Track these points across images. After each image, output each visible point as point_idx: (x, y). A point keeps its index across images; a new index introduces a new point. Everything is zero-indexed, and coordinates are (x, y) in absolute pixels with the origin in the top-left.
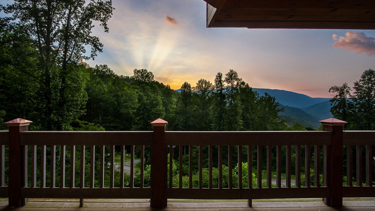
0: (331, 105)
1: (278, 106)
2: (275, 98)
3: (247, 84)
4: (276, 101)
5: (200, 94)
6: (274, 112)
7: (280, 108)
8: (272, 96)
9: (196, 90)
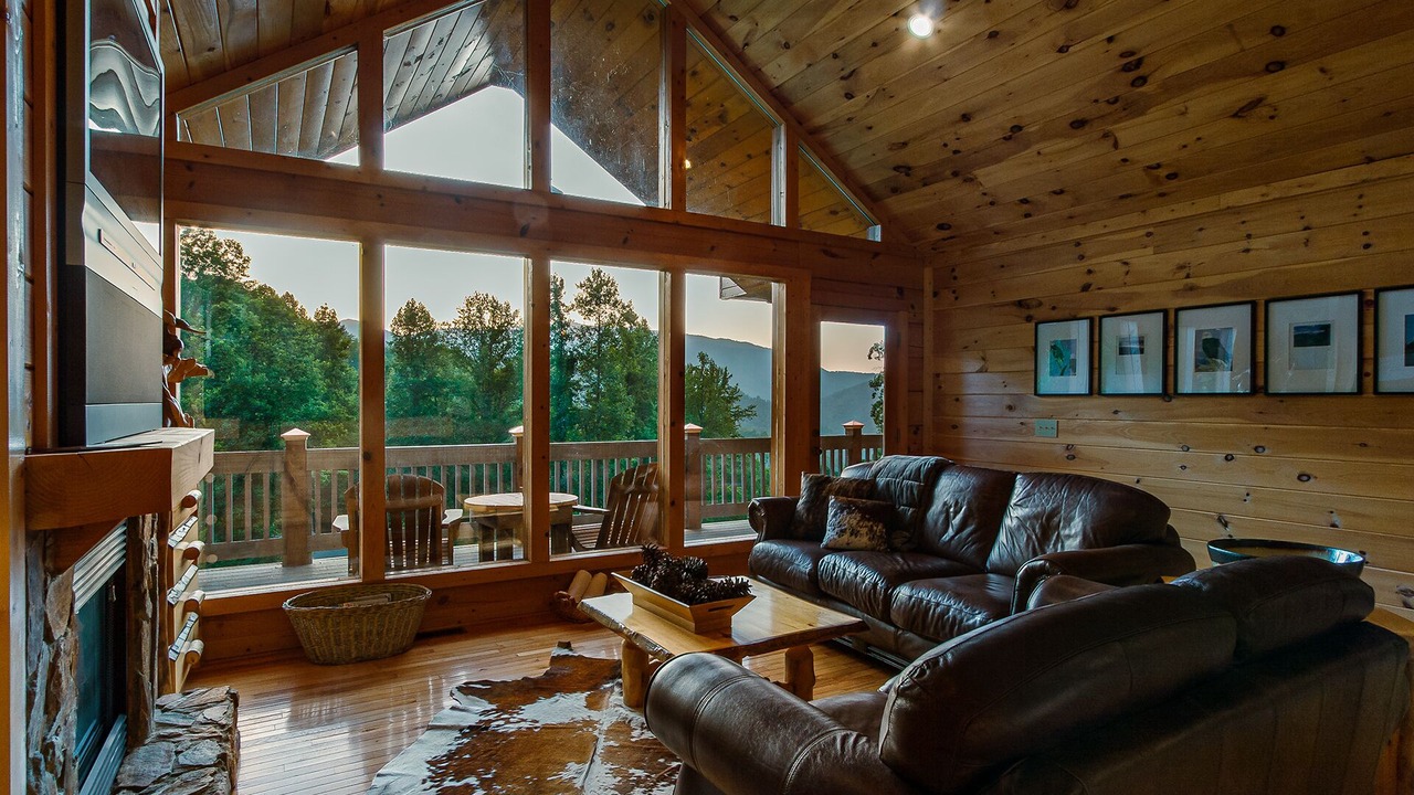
0: (874, 395)
1: (736, 398)
2: (729, 372)
3: (645, 321)
4: (731, 383)
5: (474, 350)
6: (726, 419)
7: (742, 405)
8: (719, 365)
9: (454, 335)
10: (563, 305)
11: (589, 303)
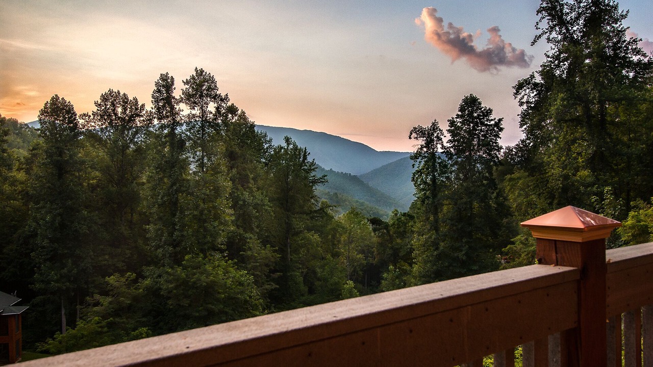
0: (413, 166)
1: (313, 169)
2: (308, 151)
3: (243, 113)
4: (310, 159)
5: (109, 135)
6: (305, 185)
7: (318, 174)
8: (300, 145)
9: (93, 124)
10: (174, 98)
11: (193, 96)
